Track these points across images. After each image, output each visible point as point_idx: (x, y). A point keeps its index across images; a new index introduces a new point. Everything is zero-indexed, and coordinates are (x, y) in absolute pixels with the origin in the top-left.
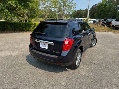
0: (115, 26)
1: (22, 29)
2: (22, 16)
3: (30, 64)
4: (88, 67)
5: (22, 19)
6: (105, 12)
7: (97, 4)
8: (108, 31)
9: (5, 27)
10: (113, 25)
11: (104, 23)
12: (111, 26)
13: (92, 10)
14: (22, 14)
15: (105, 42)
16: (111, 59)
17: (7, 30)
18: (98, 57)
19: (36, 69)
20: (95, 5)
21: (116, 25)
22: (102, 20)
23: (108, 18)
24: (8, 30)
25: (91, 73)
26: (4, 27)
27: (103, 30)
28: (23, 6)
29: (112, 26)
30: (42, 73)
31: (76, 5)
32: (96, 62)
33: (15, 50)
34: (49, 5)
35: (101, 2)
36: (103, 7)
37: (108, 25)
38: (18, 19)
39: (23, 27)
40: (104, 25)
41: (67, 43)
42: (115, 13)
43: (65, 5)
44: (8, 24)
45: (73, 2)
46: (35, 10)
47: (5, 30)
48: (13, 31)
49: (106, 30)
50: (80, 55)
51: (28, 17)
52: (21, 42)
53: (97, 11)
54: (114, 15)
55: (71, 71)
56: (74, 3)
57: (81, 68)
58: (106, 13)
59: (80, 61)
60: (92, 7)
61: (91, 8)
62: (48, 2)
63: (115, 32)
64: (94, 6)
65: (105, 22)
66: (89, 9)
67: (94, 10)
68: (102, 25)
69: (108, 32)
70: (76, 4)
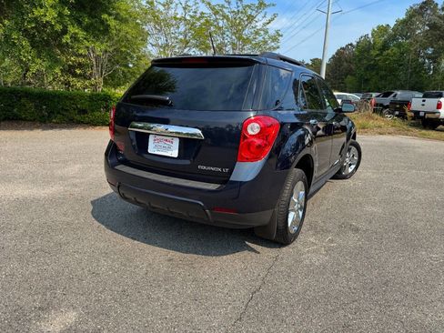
0: (422, 114)
1: (78, 117)
2: (80, 75)
3: (107, 226)
4: (331, 241)
5: (79, 85)
6: (383, 73)
7: (355, 44)
8: (399, 132)
9: (15, 110)
10: (417, 113)
11: (381, 105)
12: (409, 114)
13: (336, 65)
14: (80, 66)
15: (391, 165)
16: (417, 218)
17: (21, 119)
18: (369, 208)
19: (128, 243)
20: (347, 46)
21: (426, 113)
22: (374, 95)
23: (396, 89)
24: (25, 120)
25: (347, 260)
26: (13, 107)
27: (380, 127)
28: (86, 29)
29: (413, 114)
30: (154, 258)
31: (280, 38)
32: (362, 225)
33: (49, 183)
34: (181, 37)
35: (370, 36)
36: (377, 55)
37: (397, 113)
38: (66, 84)
39: (84, 112)
40: (381, 113)
41: (253, 129)
42: (421, 76)
43: (239, 39)
44: (27, 97)
45: (268, 26)
46: (129, 54)
47: (13, 119)
48: (45, 122)
49: (392, 130)
50: (302, 193)
51: (101, 80)
52: (73, 156)
53: (353, 67)
54: (417, 82)
55: (267, 253)
56: (272, 32)
57: (305, 244)
58: (386, 76)
59: (301, 213)
60: (337, 54)
61: (333, 57)
62: (178, 27)
63: (424, 136)
64: (342, 48)
65: (387, 101)
66: (326, 61)
67: (345, 64)
68: (375, 111)
69: (400, 134)
70: (279, 35)
